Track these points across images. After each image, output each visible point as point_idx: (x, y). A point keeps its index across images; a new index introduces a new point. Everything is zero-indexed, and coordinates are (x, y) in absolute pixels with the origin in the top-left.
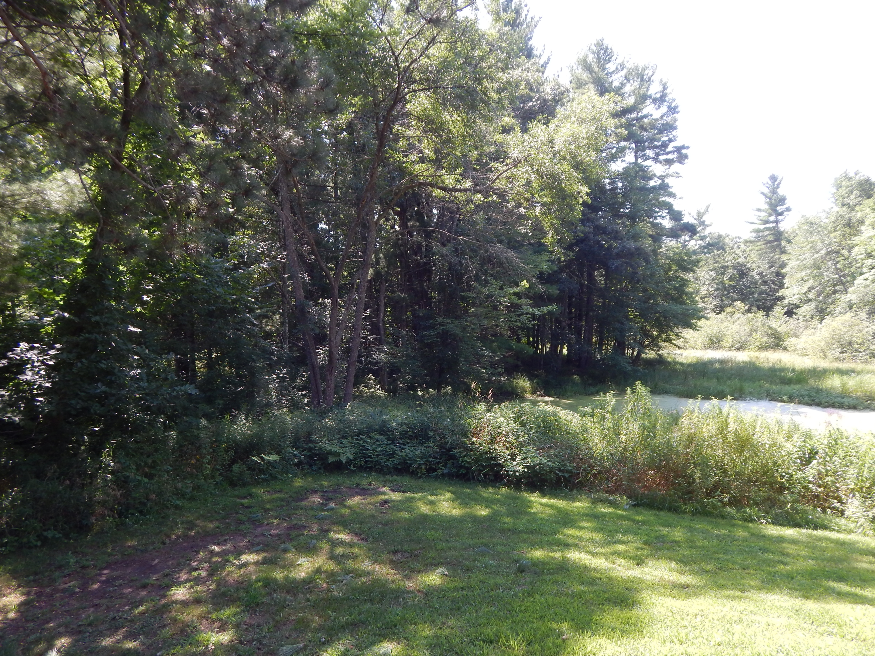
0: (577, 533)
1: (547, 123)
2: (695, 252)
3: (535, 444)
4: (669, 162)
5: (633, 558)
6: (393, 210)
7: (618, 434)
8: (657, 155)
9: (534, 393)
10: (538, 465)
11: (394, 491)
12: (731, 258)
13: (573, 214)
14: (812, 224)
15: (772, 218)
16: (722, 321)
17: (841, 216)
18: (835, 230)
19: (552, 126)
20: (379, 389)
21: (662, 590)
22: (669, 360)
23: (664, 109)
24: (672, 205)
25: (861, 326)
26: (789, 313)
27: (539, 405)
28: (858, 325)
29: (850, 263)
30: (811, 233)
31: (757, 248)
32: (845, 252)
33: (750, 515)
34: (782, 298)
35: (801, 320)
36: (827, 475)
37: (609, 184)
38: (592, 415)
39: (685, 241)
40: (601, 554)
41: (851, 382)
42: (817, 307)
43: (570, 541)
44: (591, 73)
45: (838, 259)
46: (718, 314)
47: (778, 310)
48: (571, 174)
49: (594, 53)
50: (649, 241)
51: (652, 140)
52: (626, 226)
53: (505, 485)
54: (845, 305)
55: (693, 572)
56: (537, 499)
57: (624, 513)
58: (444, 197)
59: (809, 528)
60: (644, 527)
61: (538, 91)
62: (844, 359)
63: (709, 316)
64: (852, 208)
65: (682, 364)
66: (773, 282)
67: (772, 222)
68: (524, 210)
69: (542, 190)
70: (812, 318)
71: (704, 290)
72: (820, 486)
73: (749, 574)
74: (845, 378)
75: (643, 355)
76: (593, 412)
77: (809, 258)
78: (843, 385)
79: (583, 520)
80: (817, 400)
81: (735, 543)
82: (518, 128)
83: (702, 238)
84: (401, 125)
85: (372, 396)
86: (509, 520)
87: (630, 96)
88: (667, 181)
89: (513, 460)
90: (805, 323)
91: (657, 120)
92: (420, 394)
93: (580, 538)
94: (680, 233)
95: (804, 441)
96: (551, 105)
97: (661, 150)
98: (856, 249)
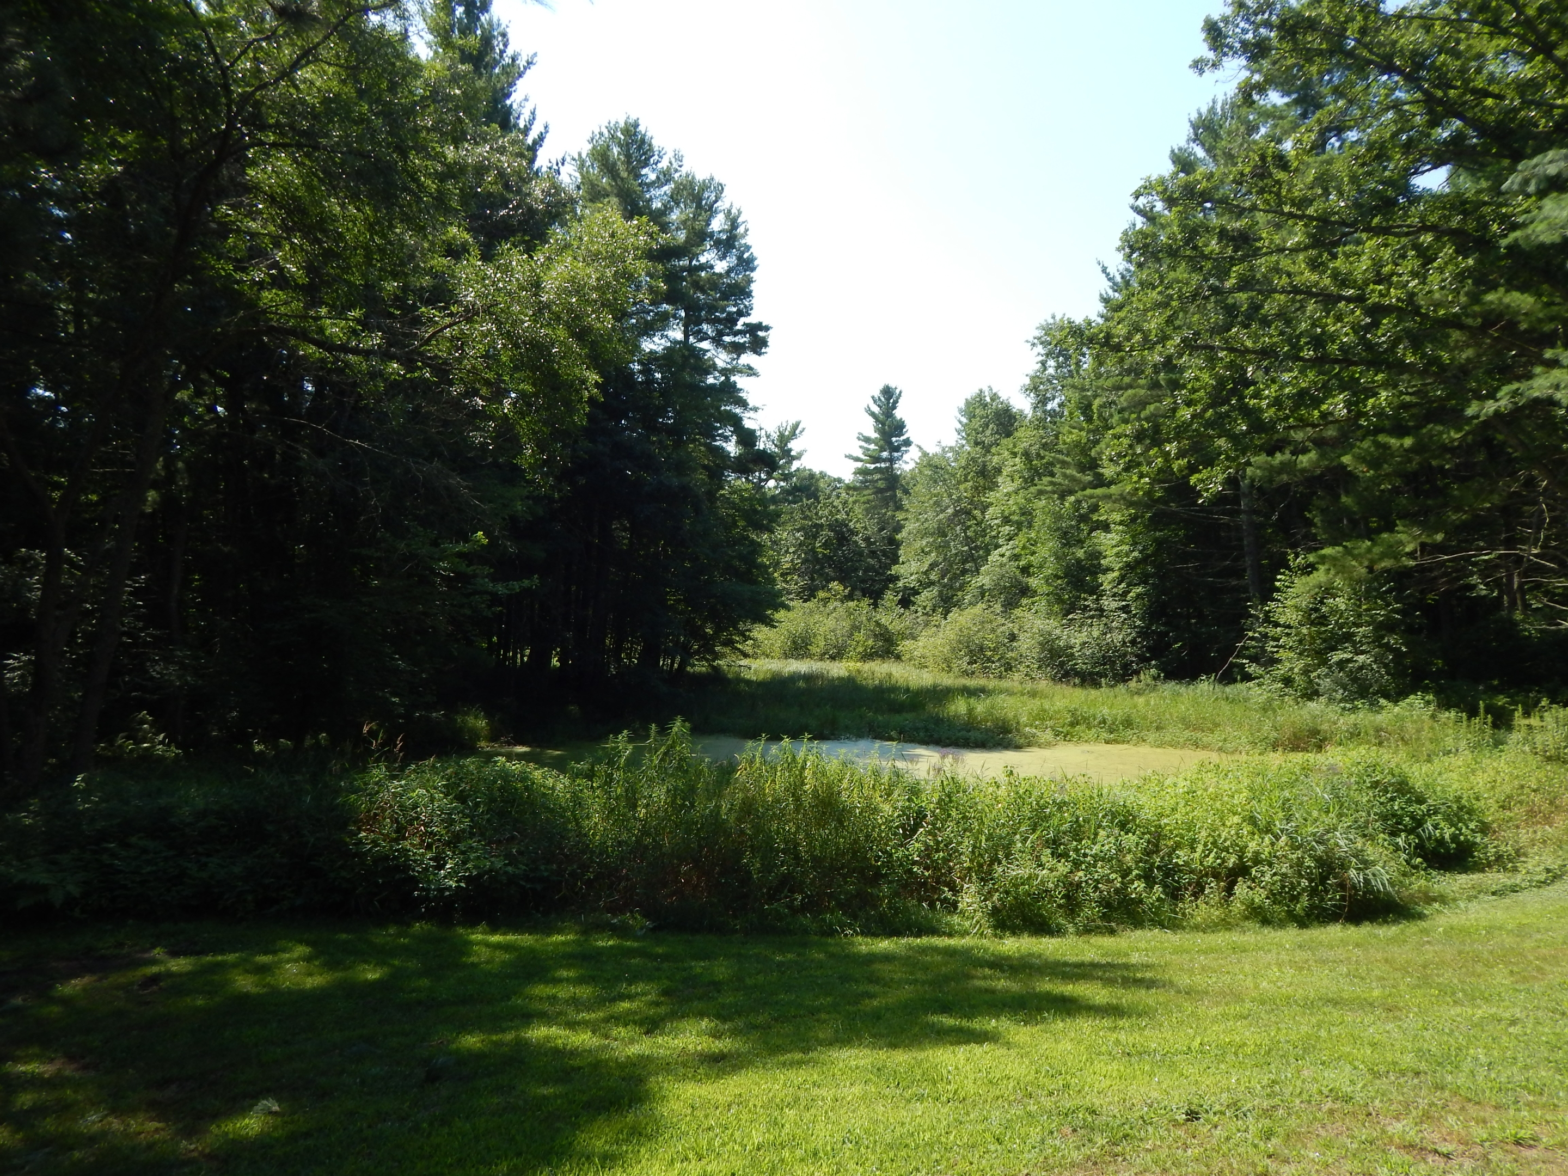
0: (549, 990)
1: (530, 250)
2: (774, 499)
3: (482, 835)
4: (738, 349)
5: (640, 1023)
6: (212, 374)
7: (634, 807)
8: (720, 334)
9: (493, 738)
10: (486, 873)
11: (175, 954)
12: (826, 512)
13: (571, 417)
14: (936, 467)
15: (885, 454)
16: (811, 612)
17: (974, 460)
18: (966, 480)
19: (540, 257)
20: (162, 743)
21: (682, 1071)
22: (730, 676)
23: (731, 260)
24: (741, 419)
25: (995, 624)
26: (905, 603)
27: (496, 762)
28: (991, 622)
29: (984, 530)
30: (935, 482)
31: (862, 499)
32: (977, 513)
33: (831, 925)
34: (896, 578)
35: (920, 614)
36: (937, 851)
37: (640, 372)
38: (590, 776)
39: (761, 480)
40: (585, 1024)
41: (980, 707)
42: (940, 592)
43: (537, 1006)
44: (614, 179)
45: (969, 523)
46: (805, 601)
47: (890, 597)
48: (571, 348)
49: (620, 145)
50: (702, 476)
51: (712, 308)
52: (666, 447)
53: (421, 918)
54: (976, 592)
55: (735, 1033)
56: (480, 937)
57: (636, 944)
58: (323, 360)
59: (912, 934)
60: (665, 965)
61: (519, 192)
62: (973, 673)
63: (791, 604)
64: (987, 449)
65: (749, 682)
66: (884, 553)
67: (884, 460)
68: (480, 402)
69: (516, 368)
70: (934, 611)
71: (786, 561)
72: (927, 868)
73: (818, 1021)
74: (972, 700)
75: (689, 669)
76: (592, 770)
77: (933, 519)
78: (971, 711)
79: (561, 967)
80: (936, 736)
81: (804, 973)
82: (475, 251)
83: (786, 477)
84: (233, 207)
85: (147, 756)
86: (425, 982)
87: (678, 229)
88: (733, 379)
89: (441, 867)
90: (925, 618)
91: (720, 275)
92: (257, 748)
93: (553, 999)
94: (751, 466)
95: (909, 800)
96: (543, 220)
97: (726, 327)
98: (991, 510)
